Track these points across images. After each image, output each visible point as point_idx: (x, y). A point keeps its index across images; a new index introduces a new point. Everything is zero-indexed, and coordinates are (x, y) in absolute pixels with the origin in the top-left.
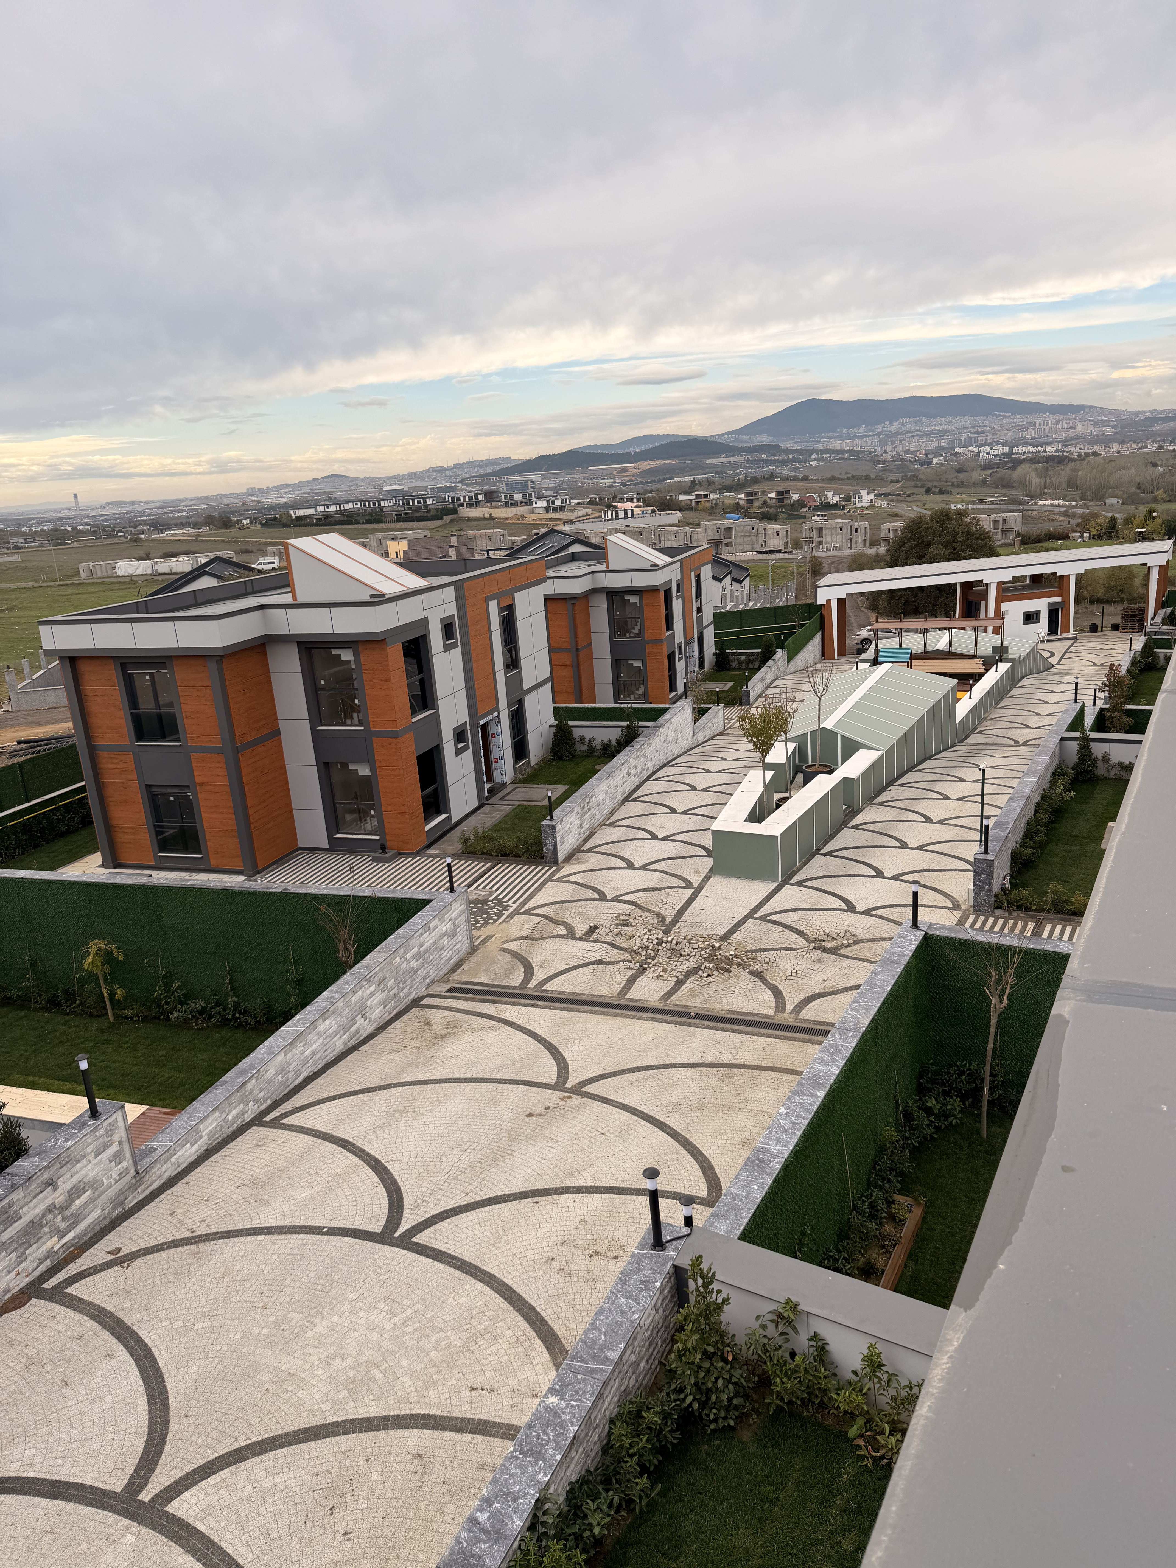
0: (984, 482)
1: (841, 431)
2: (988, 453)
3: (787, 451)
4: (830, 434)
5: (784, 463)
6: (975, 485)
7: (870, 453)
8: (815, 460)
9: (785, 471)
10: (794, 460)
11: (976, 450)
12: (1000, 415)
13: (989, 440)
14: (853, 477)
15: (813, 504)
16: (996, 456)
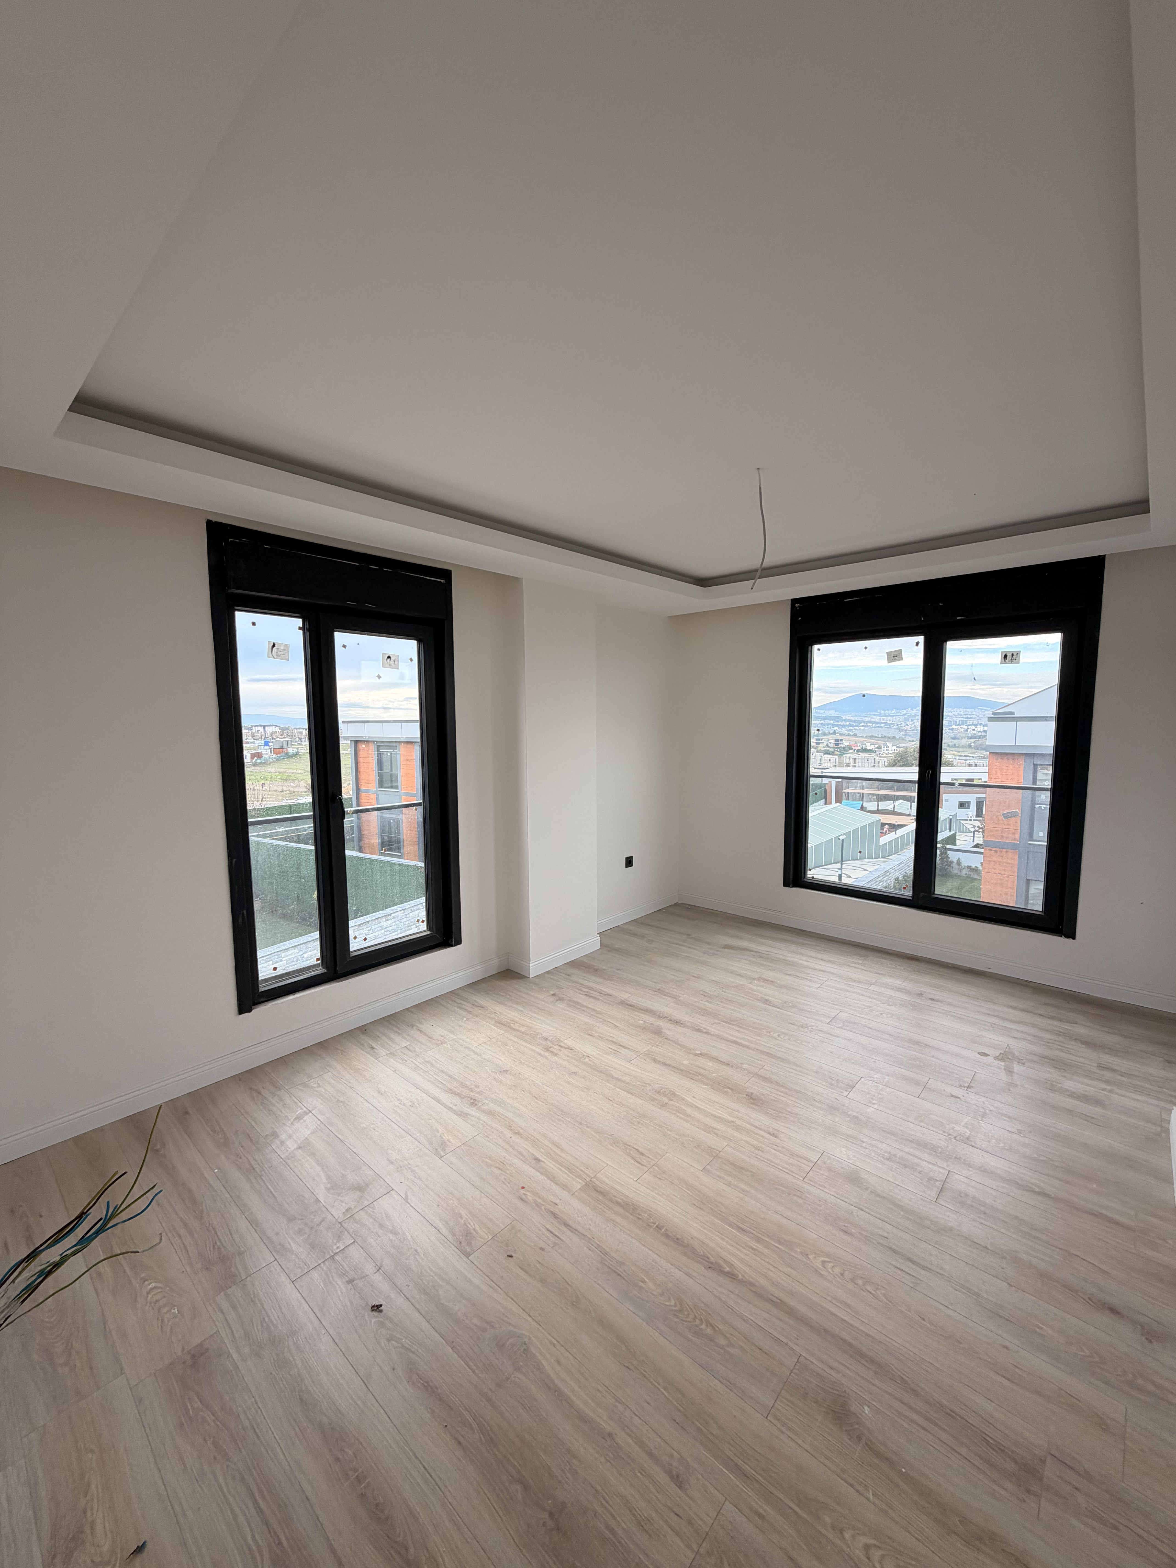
0: (970, 746)
1: (880, 712)
2: (974, 730)
3: (846, 720)
4: (874, 713)
5: (844, 726)
6: (963, 747)
7: (898, 725)
8: (863, 726)
9: (844, 731)
10: (850, 725)
11: (966, 727)
12: (983, 709)
13: (975, 722)
14: (885, 736)
15: (857, 748)
16: (979, 732)
